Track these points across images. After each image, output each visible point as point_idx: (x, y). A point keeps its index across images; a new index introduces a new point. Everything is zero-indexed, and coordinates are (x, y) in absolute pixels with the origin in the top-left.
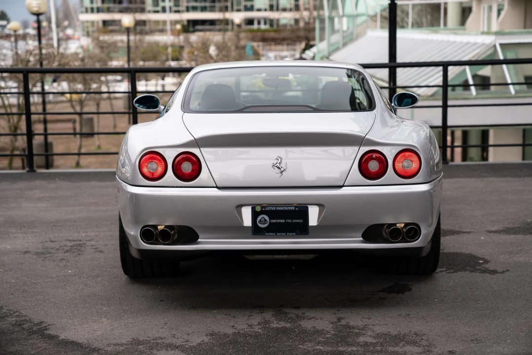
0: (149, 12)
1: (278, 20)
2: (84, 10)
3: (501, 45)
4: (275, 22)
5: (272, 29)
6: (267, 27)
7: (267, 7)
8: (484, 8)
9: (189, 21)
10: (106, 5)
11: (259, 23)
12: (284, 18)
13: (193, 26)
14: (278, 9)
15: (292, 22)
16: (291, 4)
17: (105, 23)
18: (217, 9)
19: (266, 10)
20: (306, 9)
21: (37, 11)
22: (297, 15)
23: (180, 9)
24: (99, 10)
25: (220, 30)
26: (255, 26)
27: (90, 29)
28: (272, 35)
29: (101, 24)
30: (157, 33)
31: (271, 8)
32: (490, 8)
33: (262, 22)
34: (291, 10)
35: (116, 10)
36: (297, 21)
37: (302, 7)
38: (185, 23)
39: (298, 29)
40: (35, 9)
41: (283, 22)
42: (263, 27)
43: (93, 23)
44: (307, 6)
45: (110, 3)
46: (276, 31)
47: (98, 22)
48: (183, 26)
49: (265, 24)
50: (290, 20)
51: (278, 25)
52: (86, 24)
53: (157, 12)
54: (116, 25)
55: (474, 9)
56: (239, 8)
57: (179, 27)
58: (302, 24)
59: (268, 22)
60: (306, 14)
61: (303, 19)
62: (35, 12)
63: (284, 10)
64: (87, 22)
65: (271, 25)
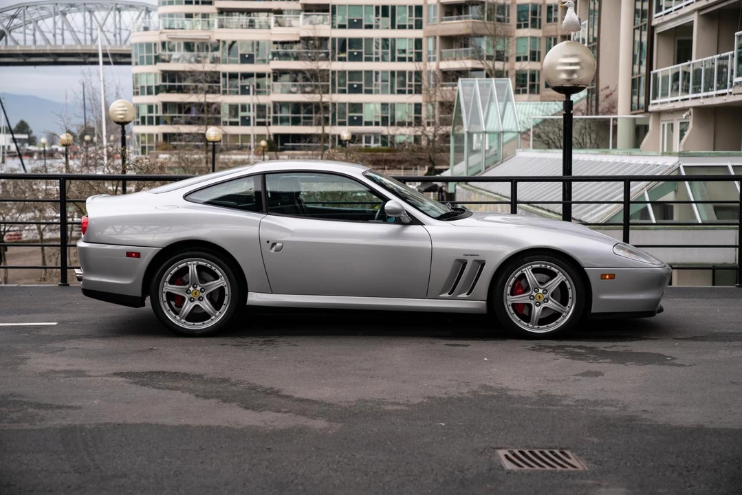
0: (225, 123)
1: (393, 136)
2: (140, 120)
3: (686, 167)
4: (389, 139)
5: (384, 148)
6: (379, 145)
7: (379, 120)
8: (664, 126)
9: (276, 136)
10: (168, 115)
11: (368, 141)
12: (402, 134)
13: (282, 144)
14: (393, 124)
15: (412, 140)
16: (410, 117)
17: (165, 136)
18: (314, 121)
19: (377, 124)
20: (428, 124)
21: (122, 119)
22: (418, 131)
23: (267, 120)
24: (158, 121)
25: (316, 149)
26: (364, 144)
27: (147, 145)
28: (385, 155)
29: (161, 139)
30: (235, 151)
31: (384, 121)
32: (671, 126)
33: (372, 139)
34: (410, 124)
35: (182, 121)
36: (417, 139)
37: (424, 121)
38: (272, 138)
39: (421, 149)
40: (119, 117)
41: (399, 139)
42: (373, 145)
43: (150, 135)
44: (431, 120)
45: (174, 112)
46: (389, 151)
47: (157, 136)
48: (269, 142)
49: (376, 141)
50: (409, 137)
51: (392, 143)
52: (142, 138)
53: (236, 124)
54: (180, 140)
55: (651, 127)
56: (342, 120)
57: (263, 143)
58: (424, 143)
59: (380, 139)
60: (430, 130)
61: (427, 136)
62: (120, 120)
63: (402, 124)
64: (143, 135)
65: (384, 143)
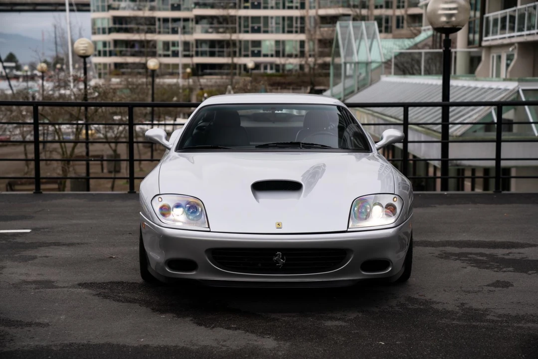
0: (160, 56)
1: (284, 65)
2: (97, 53)
3: (524, 90)
4: (281, 67)
5: (278, 74)
6: (273, 71)
7: (274, 53)
8: (493, 57)
9: (198, 65)
10: (118, 49)
11: (265, 68)
12: (290, 64)
13: (202, 71)
14: (284, 56)
15: (298, 68)
16: (296, 50)
17: (117, 65)
18: (225, 54)
19: (272, 56)
20: (310, 56)
21: (84, 53)
22: (303, 61)
23: (191, 53)
24: (111, 54)
25: (227, 74)
26: (262, 71)
27: (102, 71)
28: (278, 79)
29: (113, 67)
30: (167, 76)
31: (278, 54)
32: (499, 57)
33: (269, 67)
34: (296, 56)
35: (129, 53)
36: (302, 67)
37: (307, 54)
38: (195, 66)
39: (304, 75)
40: (82, 52)
41: (288, 67)
42: (269, 71)
43: (105, 65)
44: (312, 53)
45: (122, 47)
46: (281, 76)
47: (110, 65)
48: (193, 69)
49: (271, 69)
50: (296, 65)
51: (283, 70)
52: (99, 67)
53: (168, 56)
54: (127, 68)
55: (483, 58)
56: (246, 53)
57: (189, 70)
58: (307, 70)
59: (274, 67)
60: (311, 60)
61: (309, 65)
62: (82, 55)
63: (290, 56)
64: (100, 64)
65: (277, 70)
